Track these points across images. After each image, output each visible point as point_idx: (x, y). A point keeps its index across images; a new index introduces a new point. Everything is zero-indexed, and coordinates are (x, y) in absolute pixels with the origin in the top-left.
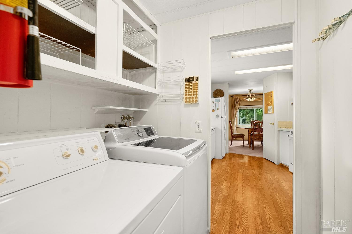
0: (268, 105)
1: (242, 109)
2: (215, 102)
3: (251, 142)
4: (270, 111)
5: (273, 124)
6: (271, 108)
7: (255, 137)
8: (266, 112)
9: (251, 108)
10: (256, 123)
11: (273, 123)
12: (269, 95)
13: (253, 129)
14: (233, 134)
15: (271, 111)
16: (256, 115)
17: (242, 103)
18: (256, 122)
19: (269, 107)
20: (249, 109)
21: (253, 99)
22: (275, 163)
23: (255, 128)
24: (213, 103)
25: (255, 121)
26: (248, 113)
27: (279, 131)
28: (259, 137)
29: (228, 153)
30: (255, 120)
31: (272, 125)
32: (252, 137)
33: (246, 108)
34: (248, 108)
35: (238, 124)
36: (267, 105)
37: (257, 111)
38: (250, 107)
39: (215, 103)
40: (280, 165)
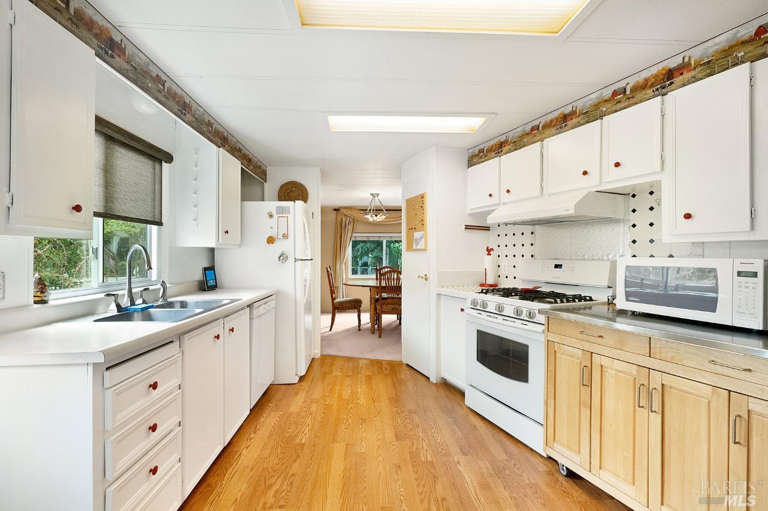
0: (414, 229)
1: (358, 239)
2: (277, 214)
3: (376, 319)
4: (419, 245)
5: (426, 279)
6: (422, 237)
7: (384, 307)
8: (410, 248)
9: (377, 239)
10: (386, 273)
11: (426, 275)
12: (417, 204)
13: (380, 288)
14: (335, 301)
15: (421, 246)
16: (386, 254)
17: (359, 227)
18: (386, 270)
19: (417, 235)
20: (373, 242)
21: (380, 218)
22: (429, 378)
23: (384, 285)
24: (271, 216)
25: (385, 268)
26: (373, 251)
27: (439, 295)
28: (392, 306)
29: (318, 356)
30: (384, 266)
31: (424, 280)
32: (378, 307)
33: (366, 239)
34: (371, 239)
35: (351, 276)
36: (411, 229)
37: (388, 246)
38: (374, 237)
39: (276, 216)
40: (440, 384)
